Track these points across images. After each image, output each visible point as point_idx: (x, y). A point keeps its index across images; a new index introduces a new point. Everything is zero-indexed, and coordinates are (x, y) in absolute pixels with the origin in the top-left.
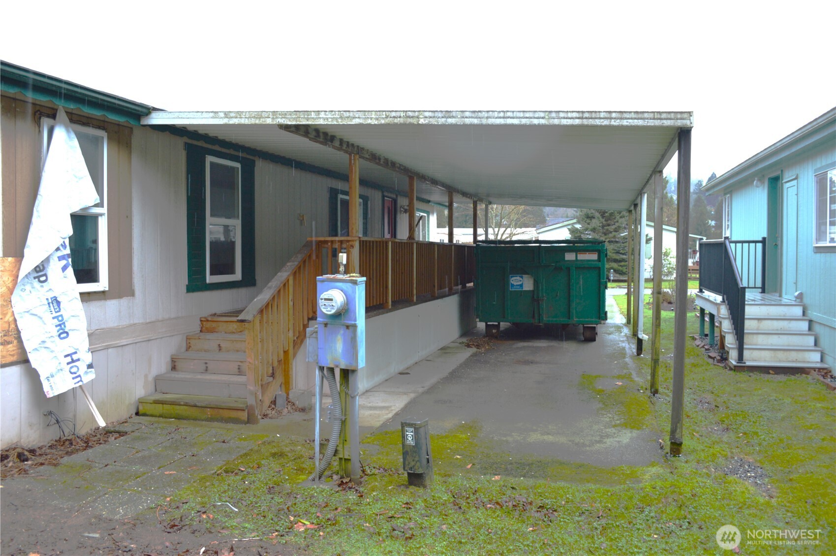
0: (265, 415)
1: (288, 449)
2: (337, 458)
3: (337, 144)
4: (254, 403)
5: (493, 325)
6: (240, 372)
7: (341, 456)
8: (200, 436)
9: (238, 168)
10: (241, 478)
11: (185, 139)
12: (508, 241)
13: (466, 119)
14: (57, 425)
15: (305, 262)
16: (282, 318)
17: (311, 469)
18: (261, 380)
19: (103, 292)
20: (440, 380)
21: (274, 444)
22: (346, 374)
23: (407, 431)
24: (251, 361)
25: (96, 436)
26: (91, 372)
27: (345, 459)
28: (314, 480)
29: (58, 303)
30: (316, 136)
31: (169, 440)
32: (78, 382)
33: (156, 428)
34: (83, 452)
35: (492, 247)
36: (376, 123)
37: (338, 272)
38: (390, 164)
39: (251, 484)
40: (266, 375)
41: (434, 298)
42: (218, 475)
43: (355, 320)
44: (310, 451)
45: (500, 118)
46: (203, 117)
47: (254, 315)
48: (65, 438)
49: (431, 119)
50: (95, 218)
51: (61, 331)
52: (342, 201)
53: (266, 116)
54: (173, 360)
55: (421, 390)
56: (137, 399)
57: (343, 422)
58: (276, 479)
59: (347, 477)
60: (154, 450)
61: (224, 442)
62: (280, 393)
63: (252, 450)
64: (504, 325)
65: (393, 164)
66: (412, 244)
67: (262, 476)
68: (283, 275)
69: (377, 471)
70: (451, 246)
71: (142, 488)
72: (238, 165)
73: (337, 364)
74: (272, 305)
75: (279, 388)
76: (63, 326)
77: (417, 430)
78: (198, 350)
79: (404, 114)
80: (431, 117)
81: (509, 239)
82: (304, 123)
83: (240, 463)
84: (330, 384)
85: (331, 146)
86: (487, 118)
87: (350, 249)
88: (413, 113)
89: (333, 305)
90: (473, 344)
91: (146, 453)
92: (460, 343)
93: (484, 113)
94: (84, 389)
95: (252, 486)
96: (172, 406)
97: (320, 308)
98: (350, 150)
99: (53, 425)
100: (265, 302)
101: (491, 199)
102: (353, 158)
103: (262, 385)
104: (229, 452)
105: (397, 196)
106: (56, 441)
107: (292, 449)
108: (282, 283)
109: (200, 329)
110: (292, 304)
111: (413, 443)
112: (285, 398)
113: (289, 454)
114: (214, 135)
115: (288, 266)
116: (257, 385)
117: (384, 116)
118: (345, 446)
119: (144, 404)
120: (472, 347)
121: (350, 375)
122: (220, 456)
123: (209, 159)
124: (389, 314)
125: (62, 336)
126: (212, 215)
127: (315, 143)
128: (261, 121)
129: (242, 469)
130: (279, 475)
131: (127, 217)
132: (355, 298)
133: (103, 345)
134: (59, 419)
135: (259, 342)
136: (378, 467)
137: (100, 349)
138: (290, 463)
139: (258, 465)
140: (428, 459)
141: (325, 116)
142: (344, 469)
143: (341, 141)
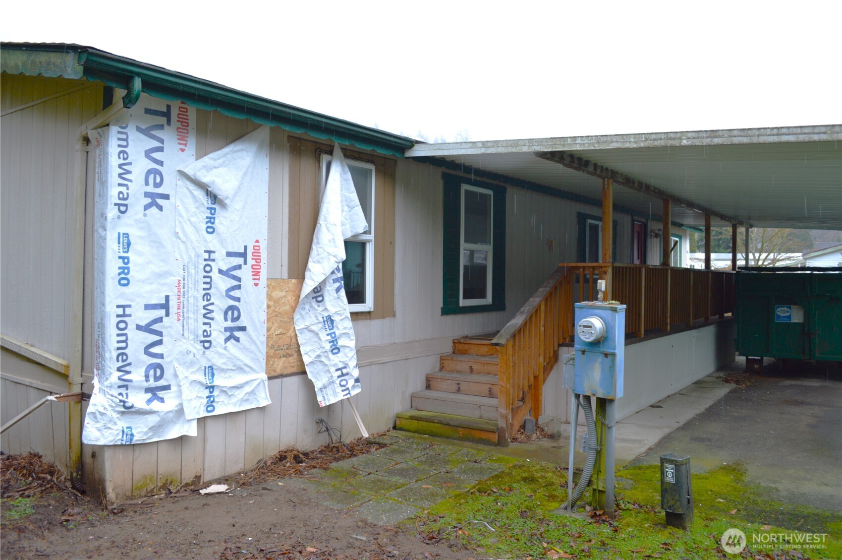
0: (514, 439)
1: (539, 475)
2: (590, 489)
3: (591, 168)
4: (505, 426)
5: (753, 359)
6: (491, 395)
7: (595, 487)
8: (453, 453)
9: (491, 195)
10: (493, 498)
11: (443, 169)
12: (769, 268)
13: (734, 138)
14: (326, 433)
15: (556, 288)
16: (533, 343)
17: (563, 497)
18: (512, 404)
19: (369, 313)
20: (696, 416)
21: (525, 469)
22: (603, 403)
23: (666, 468)
24: (503, 385)
25: (359, 445)
26: (358, 385)
27: (600, 491)
28: (566, 508)
29: (332, 321)
30: (570, 162)
31: (424, 455)
32: (347, 394)
33: (412, 442)
34: (349, 460)
35: (754, 274)
36: (635, 146)
37: (597, 299)
38: (644, 187)
39: (503, 506)
40: (516, 399)
41: (688, 328)
42: (472, 493)
43: (615, 349)
44: (561, 479)
45: (774, 135)
46: (461, 148)
47: (507, 339)
48: (333, 445)
49: (694, 140)
50: (363, 245)
51: (334, 347)
52: (591, 226)
53: (523, 144)
54: (428, 379)
55: (676, 426)
56: (395, 414)
57: (599, 453)
58: (528, 504)
59: (601, 509)
60: (411, 463)
61: (476, 462)
62: (530, 418)
63: (503, 472)
64: (767, 360)
65: (648, 187)
66: (667, 270)
67: (514, 499)
68: (535, 300)
69: (632, 506)
70: (708, 273)
71: (402, 499)
72: (490, 192)
73: (594, 393)
74: (524, 330)
75: (528, 413)
76: (335, 342)
77: (678, 466)
78: (451, 371)
79: (665, 136)
80: (694, 138)
81: (771, 266)
82: (560, 149)
83: (492, 484)
84: (585, 413)
85: (585, 171)
86: (758, 136)
87: (603, 276)
88: (675, 134)
89: (592, 333)
90: (732, 380)
91: (404, 466)
92: (717, 378)
93: (754, 131)
94: (351, 401)
95: (504, 508)
96: (427, 423)
97: (578, 335)
98: (604, 175)
99: (323, 432)
100: (518, 327)
101: (752, 222)
102: (606, 183)
103: (512, 409)
104: (481, 472)
105: (647, 220)
106: (325, 447)
107: (543, 475)
108: (534, 308)
109: (452, 351)
110: (543, 330)
111: (673, 481)
112: (534, 424)
113: (540, 480)
114: (470, 164)
115: (540, 292)
116: (508, 409)
117: (644, 139)
118: (599, 477)
119: (401, 419)
120: (731, 383)
121: (607, 404)
122: (472, 475)
123: (464, 187)
124: (641, 344)
125: (334, 351)
126: (466, 241)
127: (569, 169)
128: (517, 149)
129: (495, 490)
130: (531, 500)
131: (391, 243)
132: (614, 326)
133: (367, 361)
134: (328, 426)
135: (511, 367)
136: (632, 503)
137: (365, 365)
138: (542, 489)
139: (510, 488)
140: (689, 499)
141: (581, 142)
142: (597, 501)
143: (595, 165)
